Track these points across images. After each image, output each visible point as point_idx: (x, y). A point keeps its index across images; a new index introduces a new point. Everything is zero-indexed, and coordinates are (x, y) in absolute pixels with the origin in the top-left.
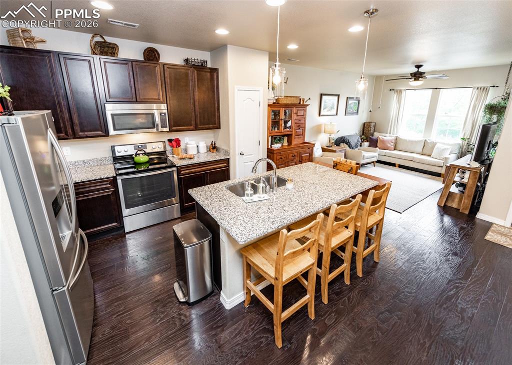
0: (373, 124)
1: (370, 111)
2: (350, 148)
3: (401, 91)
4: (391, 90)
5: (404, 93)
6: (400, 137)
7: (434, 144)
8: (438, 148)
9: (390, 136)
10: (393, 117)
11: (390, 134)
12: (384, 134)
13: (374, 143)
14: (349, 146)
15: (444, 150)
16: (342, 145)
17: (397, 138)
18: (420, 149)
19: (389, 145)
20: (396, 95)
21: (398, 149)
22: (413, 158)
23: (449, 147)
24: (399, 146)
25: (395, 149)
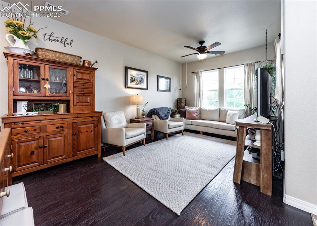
0: (183, 100)
1: (180, 89)
2: (161, 119)
3: (198, 73)
4: (192, 73)
5: (200, 75)
6: (203, 108)
7: (226, 111)
8: (230, 114)
9: (195, 108)
10: (196, 93)
11: (196, 106)
12: (191, 107)
13: (183, 114)
14: (159, 117)
15: (234, 115)
16: (153, 116)
17: (200, 110)
18: (217, 117)
19: (194, 115)
20: (196, 76)
21: (202, 118)
22: (212, 124)
23: (237, 112)
24: (203, 116)
25: (200, 119)
